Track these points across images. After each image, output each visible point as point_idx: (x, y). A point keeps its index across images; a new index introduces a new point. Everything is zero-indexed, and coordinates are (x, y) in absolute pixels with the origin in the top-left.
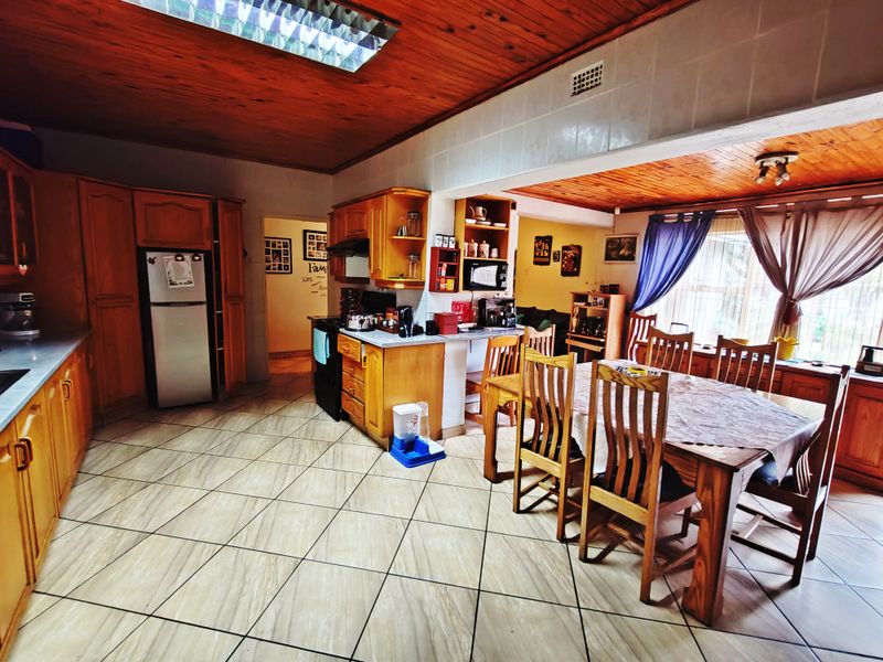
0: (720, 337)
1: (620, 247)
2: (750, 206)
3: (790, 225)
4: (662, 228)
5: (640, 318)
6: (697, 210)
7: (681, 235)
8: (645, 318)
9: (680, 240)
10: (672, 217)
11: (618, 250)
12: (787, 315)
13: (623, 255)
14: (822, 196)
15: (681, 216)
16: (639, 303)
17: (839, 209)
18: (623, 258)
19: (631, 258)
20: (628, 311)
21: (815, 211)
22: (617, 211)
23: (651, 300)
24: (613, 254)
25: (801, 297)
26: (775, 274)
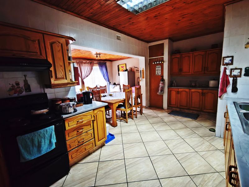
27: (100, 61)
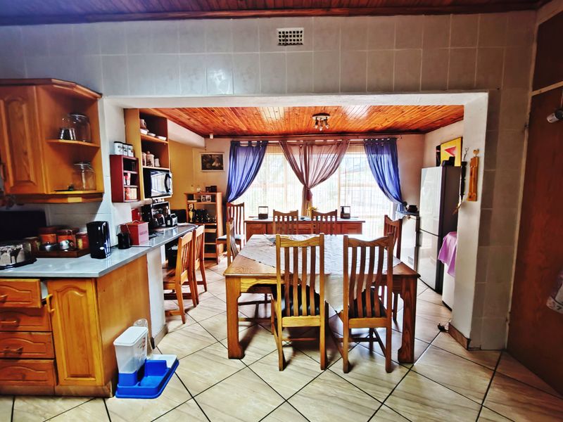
0: (274, 211)
1: (212, 161)
2: (284, 139)
3: (302, 150)
4: (240, 148)
5: (234, 206)
6: (259, 139)
7: (251, 154)
8: (237, 206)
9: (251, 157)
10: (244, 143)
11: (210, 162)
12: (307, 196)
13: (214, 166)
14: (313, 138)
15: (250, 143)
16: (231, 197)
17: (320, 145)
18: (215, 168)
19: (221, 168)
20: (225, 203)
21: (312, 145)
22: (212, 137)
23: (239, 194)
24: (208, 165)
25: (312, 186)
26: (299, 175)
27: (372, 137)
